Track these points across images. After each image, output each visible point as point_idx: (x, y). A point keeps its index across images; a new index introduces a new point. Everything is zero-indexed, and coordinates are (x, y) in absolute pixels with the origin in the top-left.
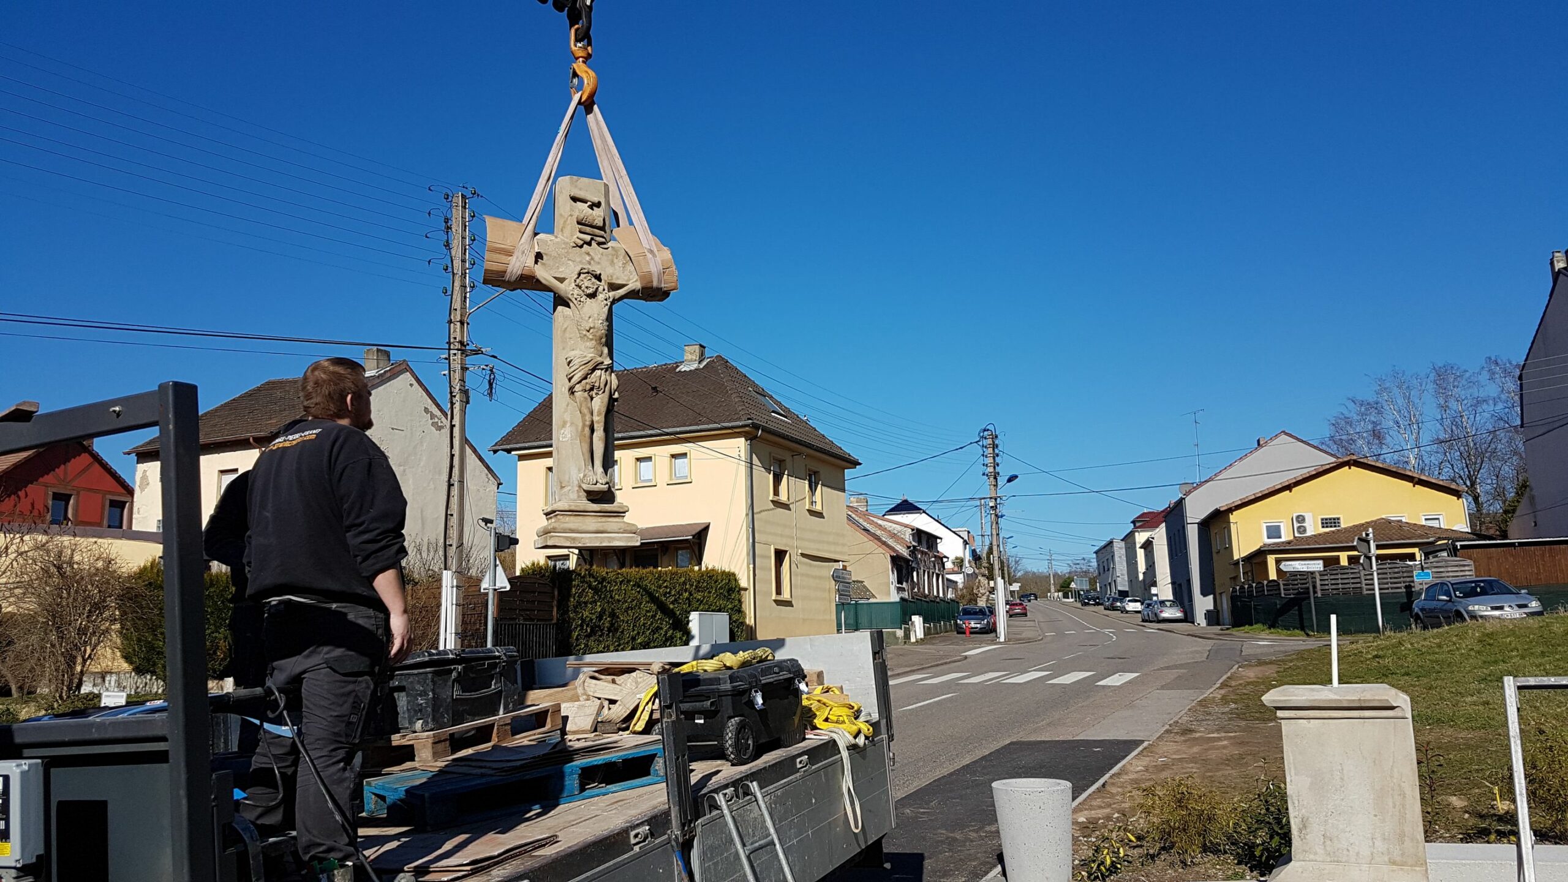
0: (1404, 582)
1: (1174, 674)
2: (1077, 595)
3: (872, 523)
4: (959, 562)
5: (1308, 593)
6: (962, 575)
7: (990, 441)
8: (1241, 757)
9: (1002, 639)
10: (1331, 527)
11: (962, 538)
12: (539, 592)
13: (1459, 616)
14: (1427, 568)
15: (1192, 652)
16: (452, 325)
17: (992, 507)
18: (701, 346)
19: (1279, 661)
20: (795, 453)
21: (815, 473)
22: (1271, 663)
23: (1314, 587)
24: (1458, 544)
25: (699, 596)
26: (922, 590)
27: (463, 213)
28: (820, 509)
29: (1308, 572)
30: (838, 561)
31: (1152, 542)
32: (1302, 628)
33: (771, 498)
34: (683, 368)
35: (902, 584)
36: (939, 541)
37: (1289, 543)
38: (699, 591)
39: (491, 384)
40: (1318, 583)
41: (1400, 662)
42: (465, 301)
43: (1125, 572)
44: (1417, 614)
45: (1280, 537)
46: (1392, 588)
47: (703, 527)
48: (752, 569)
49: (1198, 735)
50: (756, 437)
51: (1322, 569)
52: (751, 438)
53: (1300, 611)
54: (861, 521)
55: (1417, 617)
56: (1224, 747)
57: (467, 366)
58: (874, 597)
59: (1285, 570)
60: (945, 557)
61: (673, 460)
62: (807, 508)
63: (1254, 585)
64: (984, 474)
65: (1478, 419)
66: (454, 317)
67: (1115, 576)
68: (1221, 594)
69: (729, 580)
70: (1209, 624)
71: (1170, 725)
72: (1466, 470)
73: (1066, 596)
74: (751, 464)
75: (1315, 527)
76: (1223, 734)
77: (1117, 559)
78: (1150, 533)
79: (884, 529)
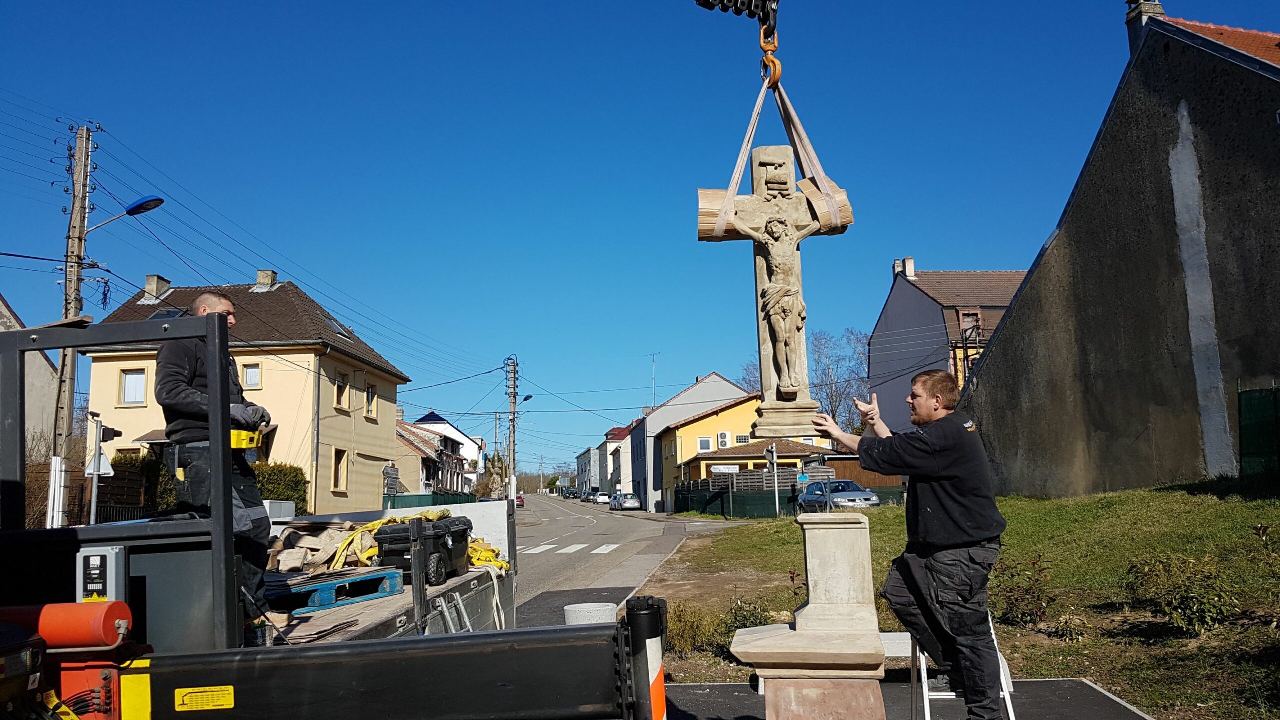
0: (791, 483)
1: (644, 545)
2: (561, 491)
3: (407, 430)
4: (475, 464)
5: (729, 489)
6: (476, 475)
7: (512, 368)
8: (701, 595)
10: (743, 442)
11: (478, 445)
12: (129, 480)
13: (828, 505)
14: (806, 473)
15: (654, 530)
16: (70, 240)
17: (511, 420)
18: (274, 272)
19: (713, 535)
20: (357, 370)
21: (373, 387)
22: (707, 536)
23: (733, 484)
24: (826, 457)
25: (270, 487)
26: (445, 486)
27: (87, 144)
28: (376, 417)
29: (729, 474)
30: (388, 461)
31: (619, 450)
32: (723, 514)
33: (335, 406)
34: (256, 290)
35: (430, 481)
36: (461, 446)
37: (716, 453)
38: (270, 483)
39: (105, 295)
40: (735, 482)
41: (792, 536)
42: (84, 221)
43: (598, 473)
44: (801, 504)
45: (709, 449)
46: (783, 487)
48: (315, 466)
49: (669, 583)
50: (325, 354)
51: (738, 472)
52: (320, 354)
53: (722, 501)
55: (801, 506)
56: (689, 590)
57: (82, 278)
58: (407, 491)
59: (714, 472)
60: (465, 460)
61: (246, 369)
62: (365, 415)
63: (692, 482)
64: (506, 394)
65: (839, 370)
66: (73, 234)
67: (590, 476)
68: (667, 489)
69: (297, 474)
70: (657, 512)
71: (650, 577)
72: (830, 406)
73: (552, 492)
74: (320, 374)
75: (733, 443)
76: (686, 582)
77: (592, 463)
78: (619, 444)
79: (417, 436)
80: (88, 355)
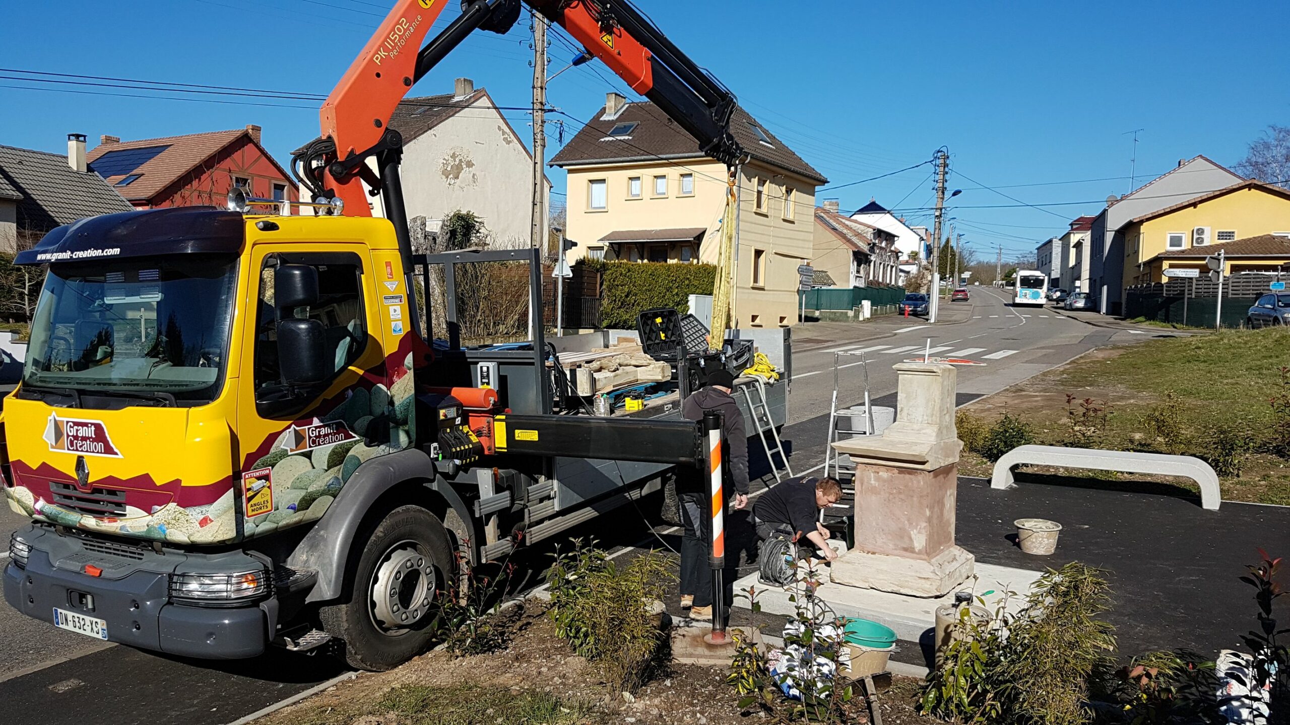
0: (1262, 290)
1: (1045, 352)
3: (840, 223)
4: (914, 256)
5: (1184, 294)
6: (915, 266)
7: (942, 161)
9: (932, 321)
10: (1226, 239)
11: (919, 235)
12: (588, 277)
13: (1276, 321)
14: (1282, 280)
15: (1077, 336)
16: (535, 89)
17: (937, 216)
20: (776, 174)
21: (791, 190)
23: (1190, 290)
25: (696, 283)
26: (876, 278)
28: (793, 218)
29: (1186, 277)
30: (804, 259)
31: (1082, 243)
33: (755, 209)
35: (860, 273)
36: (896, 239)
37: (1187, 251)
38: (696, 279)
40: (1194, 286)
42: (544, 72)
43: (1059, 267)
45: (1180, 246)
46: (1252, 294)
47: (703, 230)
50: (744, 164)
51: (1197, 275)
54: (831, 221)
57: (545, 120)
58: (834, 284)
60: (900, 252)
61: (682, 178)
62: (781, 217)
63: (1145, 285)
66: (536, 83)
67: (1050, 269)
68: (1124, 290)
71: (1011, 386)
73: (1009, 284)
75: (1212, 239)
76: (1042, 394)
77: (1054, 255)
78: (1081, 235)
79: (850, 229)
80: (564, 167)
